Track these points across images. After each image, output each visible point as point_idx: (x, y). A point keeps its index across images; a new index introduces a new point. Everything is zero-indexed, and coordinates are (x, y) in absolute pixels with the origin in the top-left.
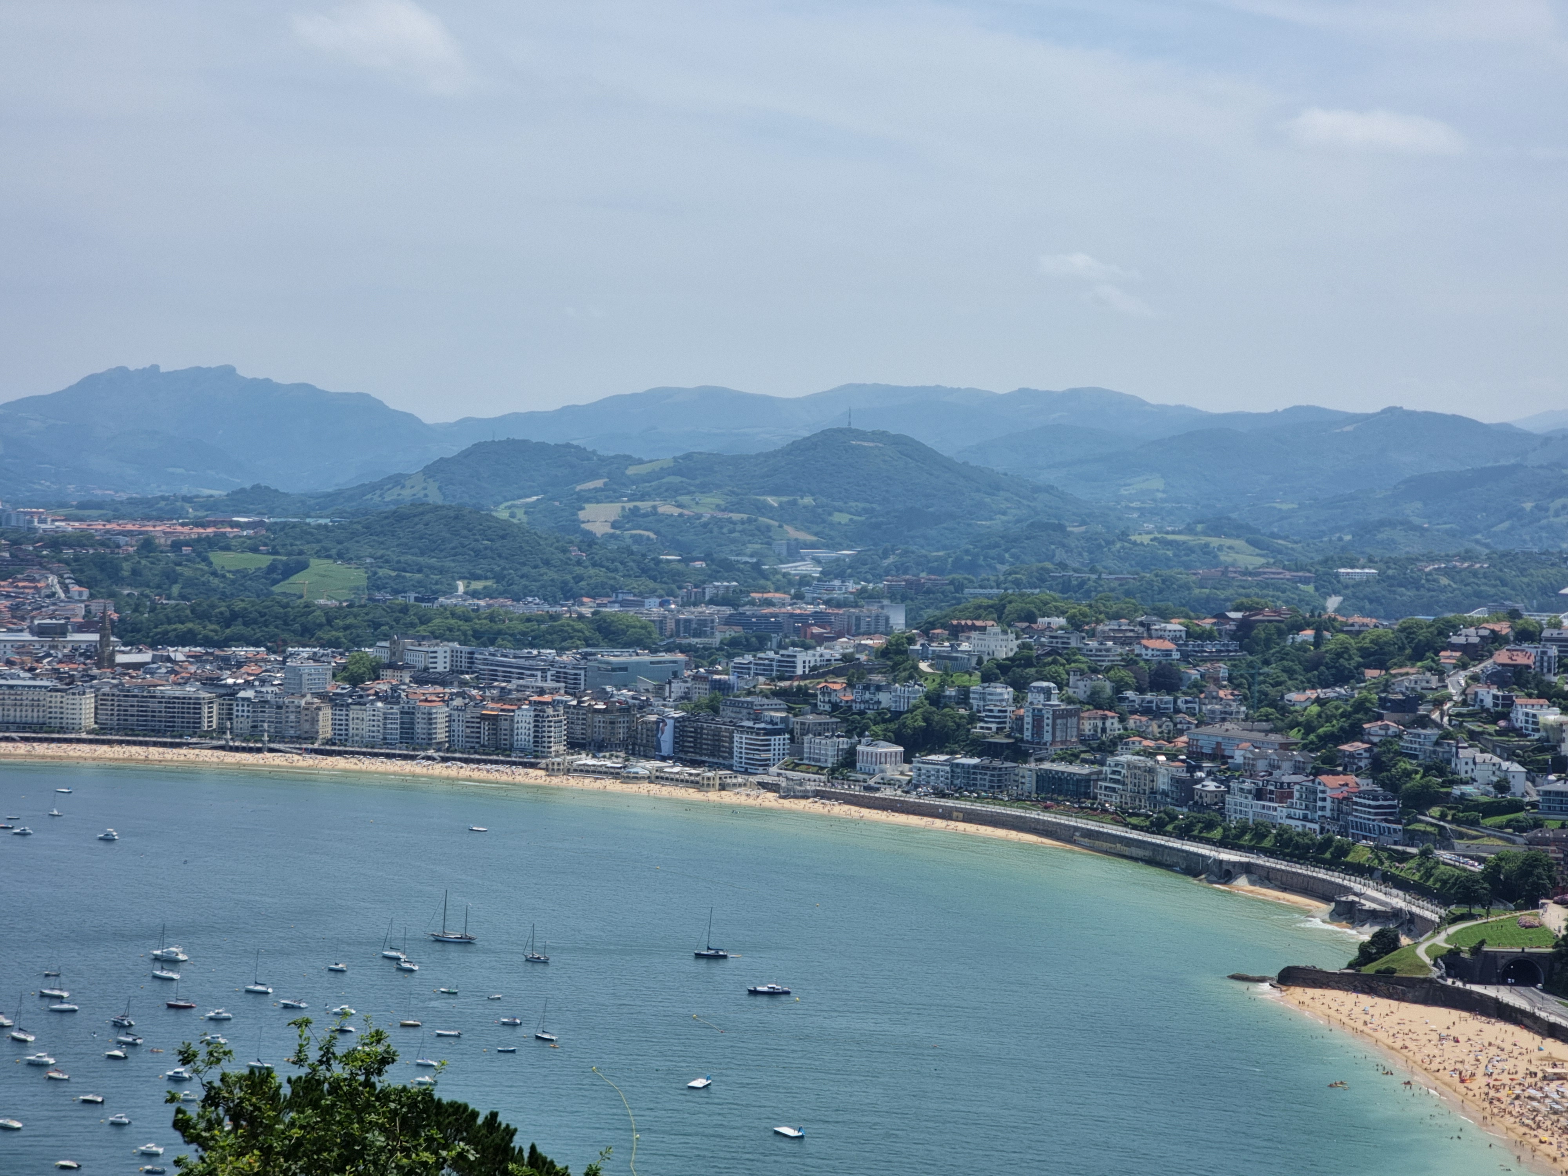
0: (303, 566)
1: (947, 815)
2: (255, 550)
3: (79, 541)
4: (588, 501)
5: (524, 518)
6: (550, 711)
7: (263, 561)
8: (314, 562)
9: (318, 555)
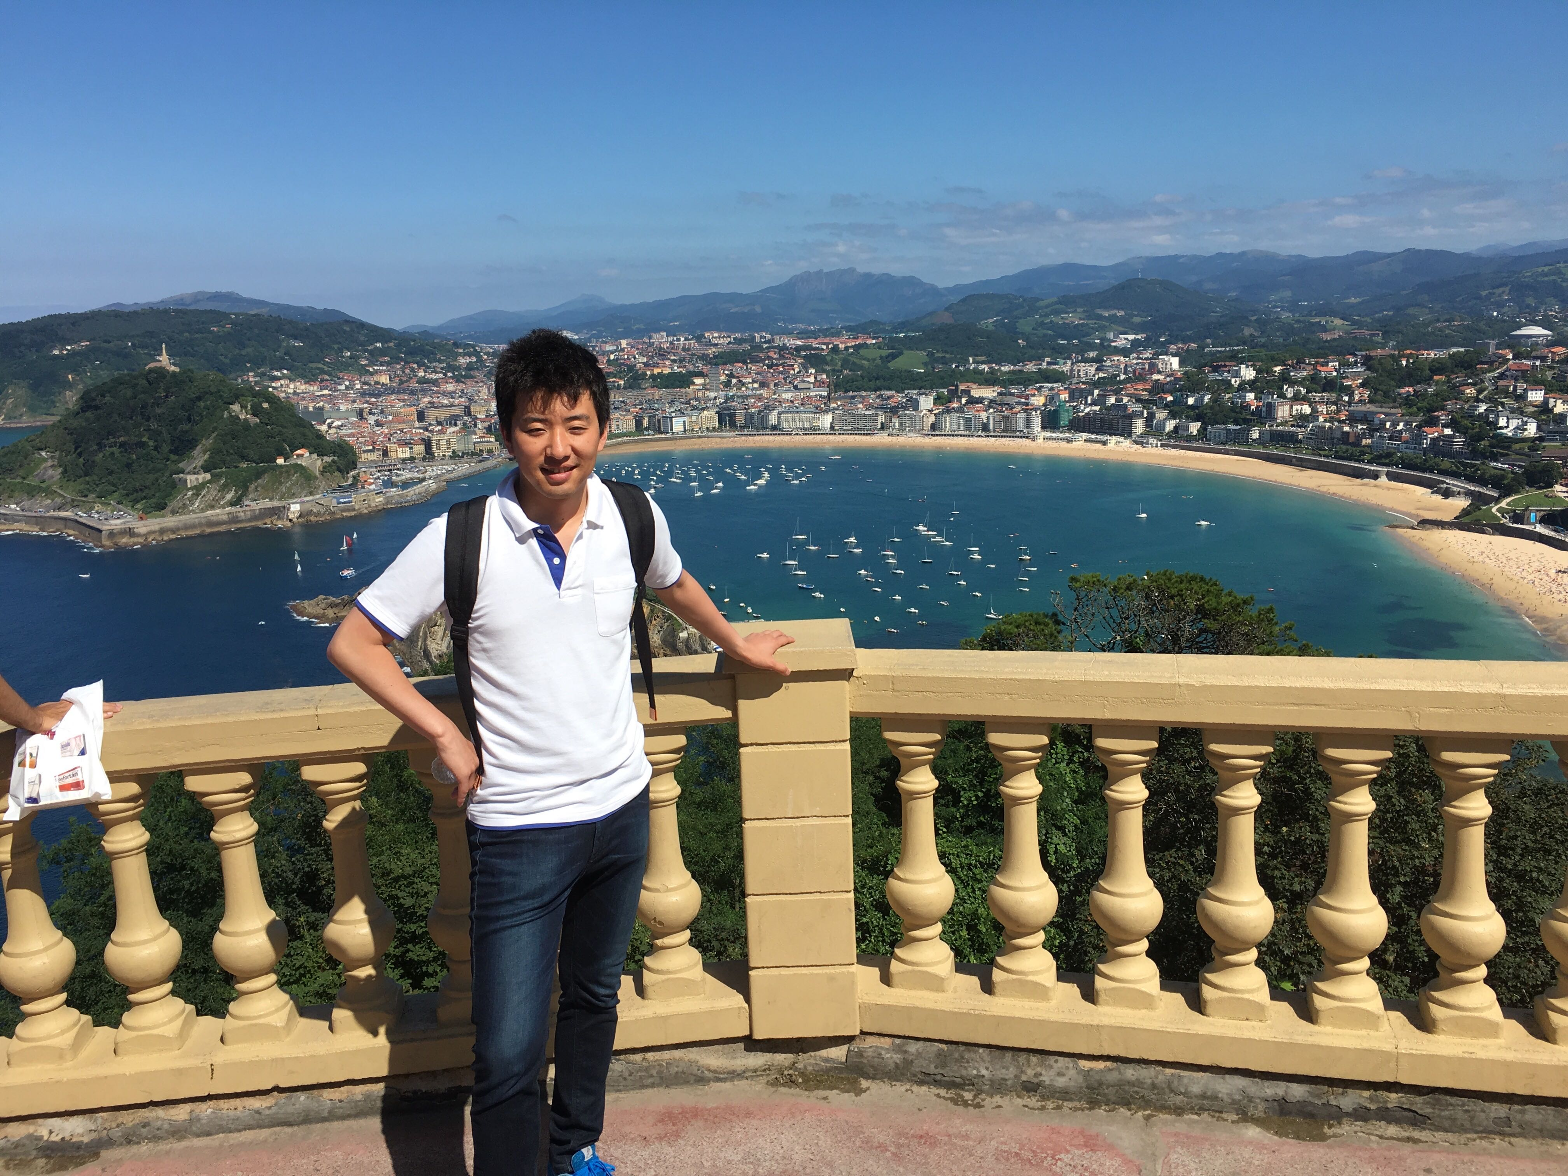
0: (901, 354)
1: (1227, 452)
2: (880, 348)
3: (808, 348)
4: (1020, 318)
5: (993, 328)
6: (1034, 413)
7: (885, 352)
8: (905, 352)
9: (907, 349)
